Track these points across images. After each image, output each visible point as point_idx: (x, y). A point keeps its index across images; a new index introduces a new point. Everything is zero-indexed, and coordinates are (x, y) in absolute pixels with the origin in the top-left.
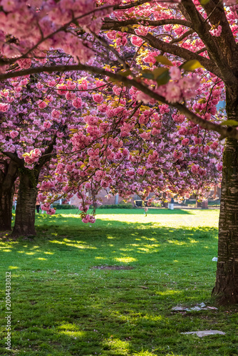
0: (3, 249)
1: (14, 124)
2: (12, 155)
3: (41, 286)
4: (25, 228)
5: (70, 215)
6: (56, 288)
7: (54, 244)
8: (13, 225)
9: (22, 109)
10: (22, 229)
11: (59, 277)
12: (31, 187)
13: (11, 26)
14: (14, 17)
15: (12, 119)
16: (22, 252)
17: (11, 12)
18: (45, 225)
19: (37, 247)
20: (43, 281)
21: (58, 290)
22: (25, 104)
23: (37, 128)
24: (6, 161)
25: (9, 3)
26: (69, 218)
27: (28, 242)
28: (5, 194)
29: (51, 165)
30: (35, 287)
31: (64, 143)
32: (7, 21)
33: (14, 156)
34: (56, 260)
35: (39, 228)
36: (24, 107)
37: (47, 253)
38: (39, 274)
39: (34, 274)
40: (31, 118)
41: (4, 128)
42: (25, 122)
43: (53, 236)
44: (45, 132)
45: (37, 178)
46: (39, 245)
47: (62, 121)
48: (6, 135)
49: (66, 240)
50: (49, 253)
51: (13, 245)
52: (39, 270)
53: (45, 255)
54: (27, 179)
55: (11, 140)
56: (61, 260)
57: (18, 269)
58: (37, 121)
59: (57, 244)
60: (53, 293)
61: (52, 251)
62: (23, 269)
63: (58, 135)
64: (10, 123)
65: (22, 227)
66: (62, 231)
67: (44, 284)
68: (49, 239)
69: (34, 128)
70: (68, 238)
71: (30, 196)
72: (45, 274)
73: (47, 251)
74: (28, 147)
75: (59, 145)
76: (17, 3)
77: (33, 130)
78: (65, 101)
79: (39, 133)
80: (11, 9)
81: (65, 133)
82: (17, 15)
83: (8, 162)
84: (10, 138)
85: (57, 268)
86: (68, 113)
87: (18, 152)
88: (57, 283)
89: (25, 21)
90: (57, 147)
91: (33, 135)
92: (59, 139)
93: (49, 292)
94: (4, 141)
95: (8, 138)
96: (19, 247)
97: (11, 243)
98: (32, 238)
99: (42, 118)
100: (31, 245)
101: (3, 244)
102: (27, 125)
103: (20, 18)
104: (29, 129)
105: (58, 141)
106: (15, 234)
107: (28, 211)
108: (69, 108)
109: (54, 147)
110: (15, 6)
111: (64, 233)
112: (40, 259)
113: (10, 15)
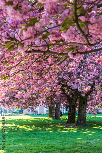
0: (73, 131)
1: (77, 77)
2: (75, 90)
3: (92, 146)
4: (82, 122)
5: (100, 116)
6: (99, 147)
7: (95, 128)
8: (76, 121)
9: (80, 70)
10: (81, 123)
11: (100, 143)
12: (84, 104)
13: (94, 30)
14: (95, 25)
15: (76, 75)
16: (82, 132)
17: (94, 23)
18: (90, 121)
19: (88, 130)
20: (93, 144)
21: (100, 148)
22: (81, 69)
23: (86, 78)
24: (72, 93)
25: (93, 20)
26: (99, 118)
27: (84, 128)
28: (72, 107)
29: (93, 94)
30: (90, 147)
31: (98, 84)
32: (92, 27)
33: (76, 91)
34: (97, 135)
35: (87, 122)
36: (81, 70)
37: (92, 132)
38: (90, 141)
39: (88, 141)
40: (84, 74)
41: (72, 79)
42: (81, 76)
43: (94, 125)
44: (90, 80)
45: (87, 100)
46: (88, 129)
47: (97, 75)
48: (73, 82)
49: (100, 127)
50: (94, 132)
51: (77, 129)
52: (90, 139)
53: (92, 133)
54: (82, 101)
55: (75, 84)
56: (99, 135)
57: (81, 139)
58: (87, 75)
59: (96, 128)
60: (98, 149)
61: (94, 131)
62: (84, 139)
63: (95, 81)
64: (75, 77)
65: (80, 121)
66: (98, 123)
67: (94, 145)
68: (93, 126)
69: (85, 78)
70: (101, 126)
71: (83, 108)
72: (94, 141)
73: (92, 131)
74: (82, 86)
75: (96, 85)
76: (96, 20)
77: (85, 79)
78: (98, 66)
79: (87, 80)
80: (94, 22)
81: (98, 80)
82: (96, 25)
83: (73, 94)
84: (75, 83)
85: (98, 138)
86: (100, 71)
87: (78, 89)
88: (99, 145)
89: (100, 27)
90: (95, 86)
91: (85, 82)
92: (96, 83)
93: (96, 149)
94: (72, 84)
95: (74, 83)
96: (80, 130)
97: (76, 128)
98: (85, 126)
99: (88, 74)
100: (85, 129)
101: (73, 129)
102: (81, 77)
103: (98, 26)
104: (83, 79)
105: (96, 84)
106: (78, 124)
107: (83, 114)
108: (100, 69)
109: (94, 86)
110: (95, 21)
111: (99, 124)
112: (90, 135)
113: (93, 25)
